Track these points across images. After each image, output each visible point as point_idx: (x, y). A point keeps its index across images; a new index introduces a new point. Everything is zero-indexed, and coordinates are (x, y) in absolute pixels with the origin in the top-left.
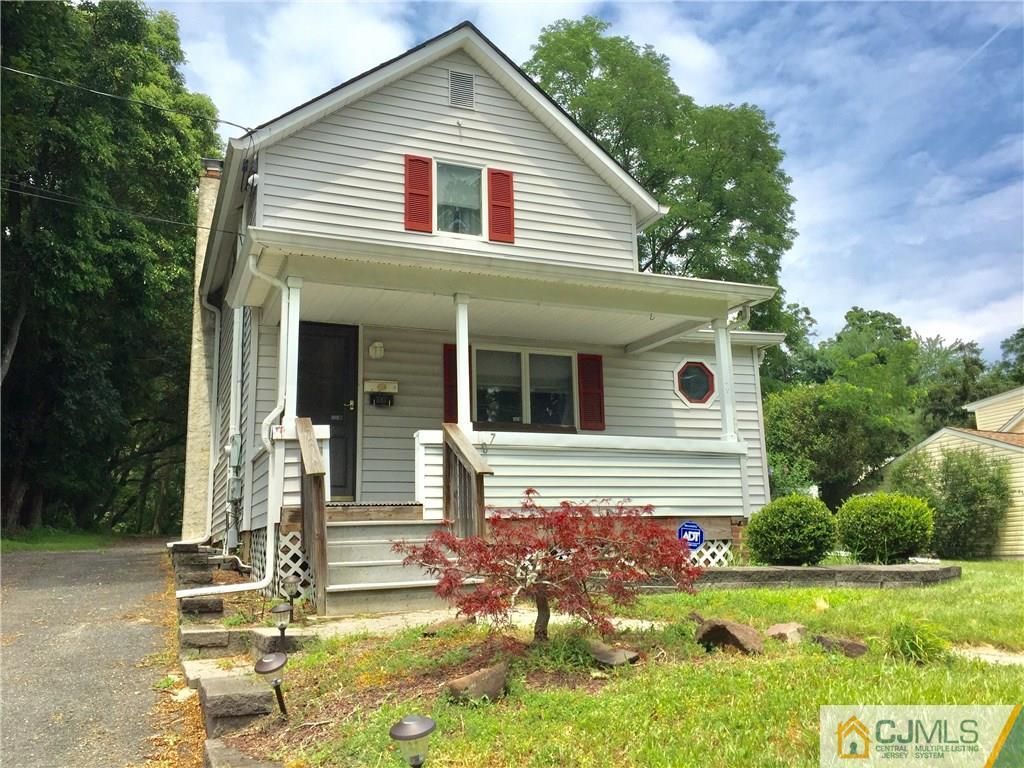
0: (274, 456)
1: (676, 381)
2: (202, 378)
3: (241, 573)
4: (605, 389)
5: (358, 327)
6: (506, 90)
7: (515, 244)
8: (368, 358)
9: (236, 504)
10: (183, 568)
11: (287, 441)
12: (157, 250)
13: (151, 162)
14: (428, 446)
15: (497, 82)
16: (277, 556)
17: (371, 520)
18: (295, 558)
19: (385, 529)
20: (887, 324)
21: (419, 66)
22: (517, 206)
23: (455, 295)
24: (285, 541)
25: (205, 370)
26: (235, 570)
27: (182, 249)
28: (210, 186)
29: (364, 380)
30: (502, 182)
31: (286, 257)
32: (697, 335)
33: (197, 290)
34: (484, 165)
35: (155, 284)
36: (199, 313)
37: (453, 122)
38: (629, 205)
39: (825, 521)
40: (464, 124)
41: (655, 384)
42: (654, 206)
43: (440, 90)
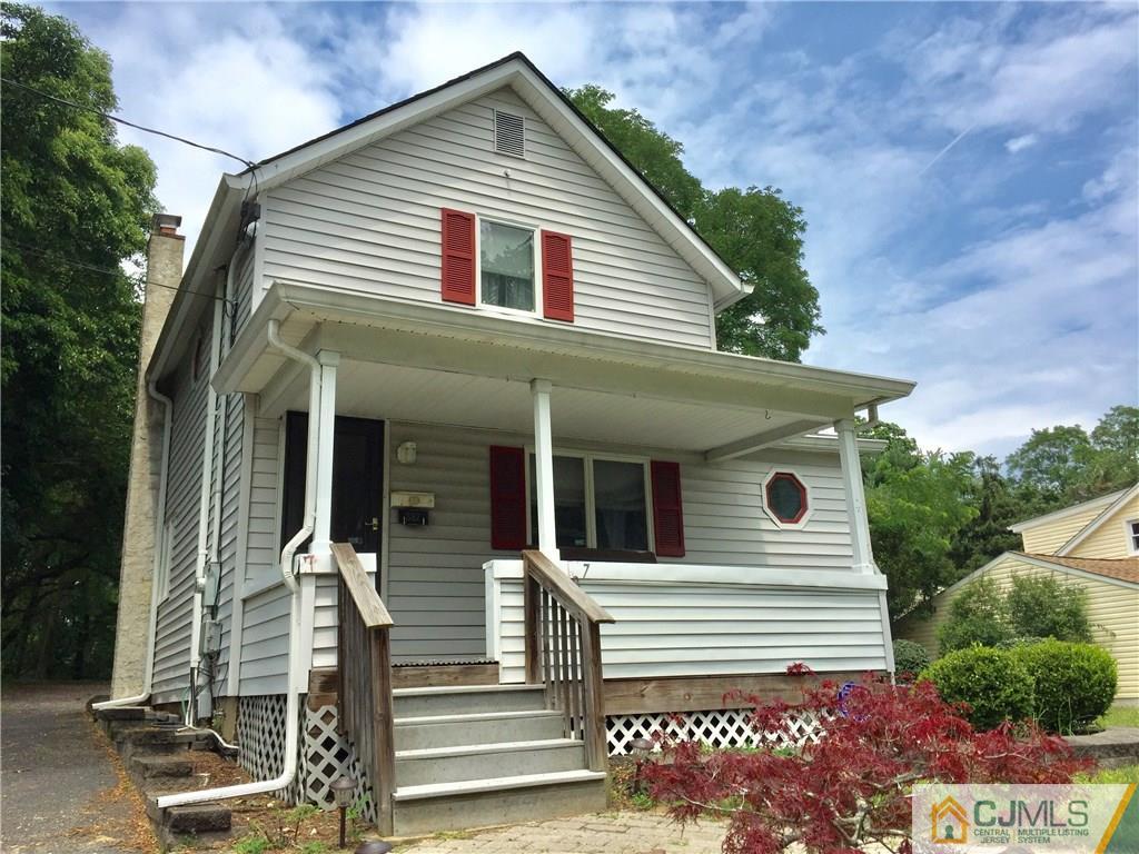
0: (299, 597)
1: (765, 496)
2: (146, 487)
3: (222, 756)
4: (684, 505)
5: (383, 422)
6: (561, 138)
7: (575, 324)
8: (395, 463)
9: (211, 658)
10: (140, 750)
11: (319, 576)
12: (77, 328)
13: (74, 222)
14: (504, 581)
15: (551, 128)
16: (301, 741)
17: (431, 685)
18: (328, 744)
19: (455, 700)
20: (891, 435)
21: (460, 101)
22: (576, 277)
23: (533, 382)
24: (314, 719)
25: (149, 476)
26: (212, 751)
27: (107, 328)
28: (164, 246)
29: (392, 491)
30: (558, 247)
31: (318, 324)
32: (805, 441)
33: (142, 374)
34: (537, 226)
35: (72, 370)
36: (145, 403)
37: (501, 172)
38: (704, 282)
39: (1022, 680)
40: (513, 175)
41: (741, 500)
42: (737, 284)
43: (484, 134)
